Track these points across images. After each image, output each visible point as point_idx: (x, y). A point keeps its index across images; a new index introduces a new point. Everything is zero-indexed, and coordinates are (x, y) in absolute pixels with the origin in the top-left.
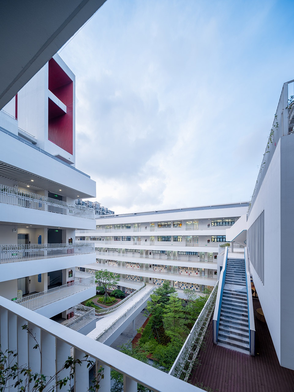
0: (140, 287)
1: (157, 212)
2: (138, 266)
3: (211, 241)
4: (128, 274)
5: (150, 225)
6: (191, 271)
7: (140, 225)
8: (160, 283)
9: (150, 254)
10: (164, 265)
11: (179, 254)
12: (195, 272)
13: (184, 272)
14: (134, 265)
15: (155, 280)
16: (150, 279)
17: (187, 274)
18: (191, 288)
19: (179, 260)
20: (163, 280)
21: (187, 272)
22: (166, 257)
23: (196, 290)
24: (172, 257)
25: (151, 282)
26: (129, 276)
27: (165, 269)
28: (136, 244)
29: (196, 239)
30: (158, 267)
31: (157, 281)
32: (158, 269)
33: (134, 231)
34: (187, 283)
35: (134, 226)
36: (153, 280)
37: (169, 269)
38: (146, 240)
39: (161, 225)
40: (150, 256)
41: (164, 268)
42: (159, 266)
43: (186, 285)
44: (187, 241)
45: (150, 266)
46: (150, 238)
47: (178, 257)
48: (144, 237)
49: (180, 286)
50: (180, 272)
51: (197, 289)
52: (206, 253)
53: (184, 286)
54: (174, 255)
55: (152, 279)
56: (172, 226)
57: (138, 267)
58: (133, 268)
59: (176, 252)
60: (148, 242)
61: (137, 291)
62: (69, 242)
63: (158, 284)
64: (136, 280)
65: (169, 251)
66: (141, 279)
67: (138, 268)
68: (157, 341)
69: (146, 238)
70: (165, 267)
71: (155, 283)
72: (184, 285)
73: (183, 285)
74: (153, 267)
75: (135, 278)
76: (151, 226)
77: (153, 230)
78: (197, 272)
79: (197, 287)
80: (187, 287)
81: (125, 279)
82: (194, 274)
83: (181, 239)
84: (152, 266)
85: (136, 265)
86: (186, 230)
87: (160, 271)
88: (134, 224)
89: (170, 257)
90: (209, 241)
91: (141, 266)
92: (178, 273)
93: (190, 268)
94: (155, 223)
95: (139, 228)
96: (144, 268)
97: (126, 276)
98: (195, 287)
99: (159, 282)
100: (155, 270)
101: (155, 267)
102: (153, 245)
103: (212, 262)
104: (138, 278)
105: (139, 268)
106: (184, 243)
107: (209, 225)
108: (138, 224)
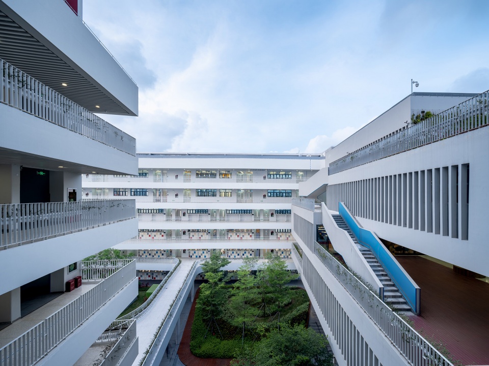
0: (174, 265)
1: (189, 155)
2: (163, 234)
3: (267, 196)
4: (143, 249)
5: (184, 173)
6: (243, 234)
7: (165, 172)
8: (200, 255)
9: (184, 214)
10: (206, 229)
11: (228, 212)
12: (249, 234)
13: (234, 236)
14: (154, 234)
15: (192, 252)
16: (184, 251)
17: (238, 238)
18: (243, 255)
19: (228, 221)
20: (205, 250)
21: (238, 236)
22: (209, 217)
23: (249, 256)
24: (218, 218)
25: (186, 255)
26: (145, 251)
27: (207, 234)
28: (158, 201)
29: (250, 193)
30: (197, 233)
31: (195, 252)
32: (196, 236)
33: (155, 181)
34: (239, 250)
35: (154, 172)
36: (189, 252)
37: (214, 234)
38: (177, 195)
39: (201, 174)
40: (183, 218)
41: (205, 233)
42: (198, 231)
43: (237, 253)
44: (238, 196)
45: (184, 233)
46: (184, 191)
47: (226, 217)
48: (173, 190)
49: (229, 255)
50: (229, 236)
51: (251, 255)
52: (262, 210)
53: (235, 254)
54: (221, 215)
55: (187, 252)
56: (218, 176)
57: (163, 236)
58: (153, 238)
59: (223, 210)
60: (181, 198)
61: (172, 273)
62: (70, 198)
63: (196, 256)
64: (159, 256)
65: (212, 210)
66: (169, 253)
67: (163, 238)
68: (217, 337)
69: (177, 193)
70: (208, 232)
71: (191, 256)
72: (235, 252)
73: (233, 253)
74: (189, 234)
75: (157, 252)
76: (185, 175)
77: (189, 181)
78: (251, 234)
79: (251, 253)
80: (238, 255)
81: (138, 256)
82: (247, 237)
83: (230, 193)
84: (187, 233)
85: (159, 233)
86: (237, 182)
87: (200, 238)
88: (155, 170)
89: (216, 218)
90: (265, 196)
91: (168, 234)
92: (226, 238)
93: (243, 231)
94: (191, 170)
95: (165, 177)
96: (174, 236)
97: (139, 252)
98: (249, 253)
99: (198, 253)
100: (191, 238)
101: (192, 234)
102: (189, 202)
103: (268, 220)
104: (163, 252)
105: (165, 237)
106: (234, 198)
107: (265, 178)
108: (162, 170)
